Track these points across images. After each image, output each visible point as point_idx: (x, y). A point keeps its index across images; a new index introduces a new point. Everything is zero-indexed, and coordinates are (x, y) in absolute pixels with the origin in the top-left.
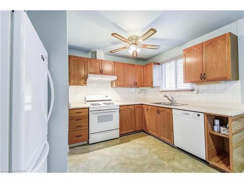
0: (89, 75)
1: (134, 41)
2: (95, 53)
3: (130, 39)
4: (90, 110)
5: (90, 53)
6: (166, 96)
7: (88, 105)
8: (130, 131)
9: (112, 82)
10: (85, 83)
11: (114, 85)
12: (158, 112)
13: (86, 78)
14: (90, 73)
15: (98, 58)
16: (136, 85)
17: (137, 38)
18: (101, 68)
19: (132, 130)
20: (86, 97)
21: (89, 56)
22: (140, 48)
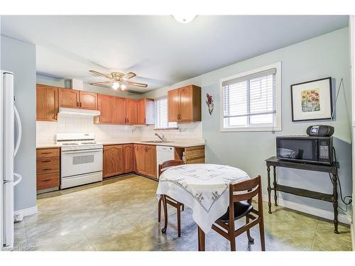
0: (61, 109)
1: (118, 77)
2: (71, 81)
3: (114, 75)
4: (62, 149)
5: (63, 81)
6: (156, 135)
7: (59, 144)
8: (117, 173)
9: (95, 118)
10: (55, 118)
11: (98, 122)
12: (146, 151)
13: (56, 111)
14: (63, 106)
15: (74, 87)
16: (126, 122)
17: (121, 76)
18: (78, 101)
19: (120, 173)
20: (55, 136)
21: (61, 84)
22: (125, 84)
